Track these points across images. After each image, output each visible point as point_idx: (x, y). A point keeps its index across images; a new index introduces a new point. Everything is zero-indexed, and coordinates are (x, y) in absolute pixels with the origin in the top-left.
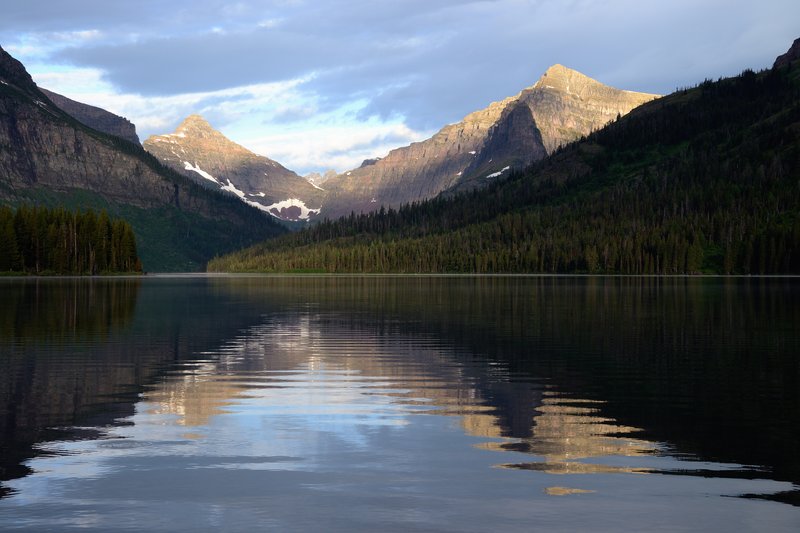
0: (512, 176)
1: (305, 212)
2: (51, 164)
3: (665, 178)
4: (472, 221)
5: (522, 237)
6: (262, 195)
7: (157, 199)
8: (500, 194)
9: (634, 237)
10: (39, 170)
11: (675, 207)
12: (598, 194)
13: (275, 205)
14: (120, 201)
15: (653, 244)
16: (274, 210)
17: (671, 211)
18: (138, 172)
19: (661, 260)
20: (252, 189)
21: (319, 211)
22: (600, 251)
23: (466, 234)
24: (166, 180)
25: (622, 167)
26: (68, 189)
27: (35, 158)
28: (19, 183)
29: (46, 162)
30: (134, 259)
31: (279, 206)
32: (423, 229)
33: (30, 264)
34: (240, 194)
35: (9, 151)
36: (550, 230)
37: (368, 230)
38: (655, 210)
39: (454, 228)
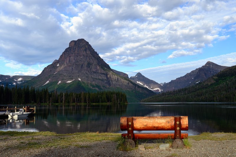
0: (200, 83)
1: (160, 90)
2: (113, 83)
3: (230, 84)
4: (192, 92)
5: (201, 95)
6: (152, 87)
7: (132, 89)
8: (197, 87)
9: (223, 95)
10: (111, 84)
11: (232, 89)
12: (217, 86)
13: (154, 89)
14: (125, 89)
15: (227, 96)
16: (154, 90)
17: (231, 90)
18: (128, 83)
19: (229, 99)
20: (150, 86)
21: (163, 90)
22: (217, 98)
23: (191, 95)
24: (134, 85)
25: (222, 81)
26: (116, 87)
27: (110, 81)
28: (108, 86)
29: (112, 82)
30: (126, 100)
31: (155, 89)
32: (182, 94)
33: (108, 101)
34: (147, 87)
35: (106, 80)
36: (207, 94)
37: (171, 94)
38: (228, 90)
39: (188, 93)
